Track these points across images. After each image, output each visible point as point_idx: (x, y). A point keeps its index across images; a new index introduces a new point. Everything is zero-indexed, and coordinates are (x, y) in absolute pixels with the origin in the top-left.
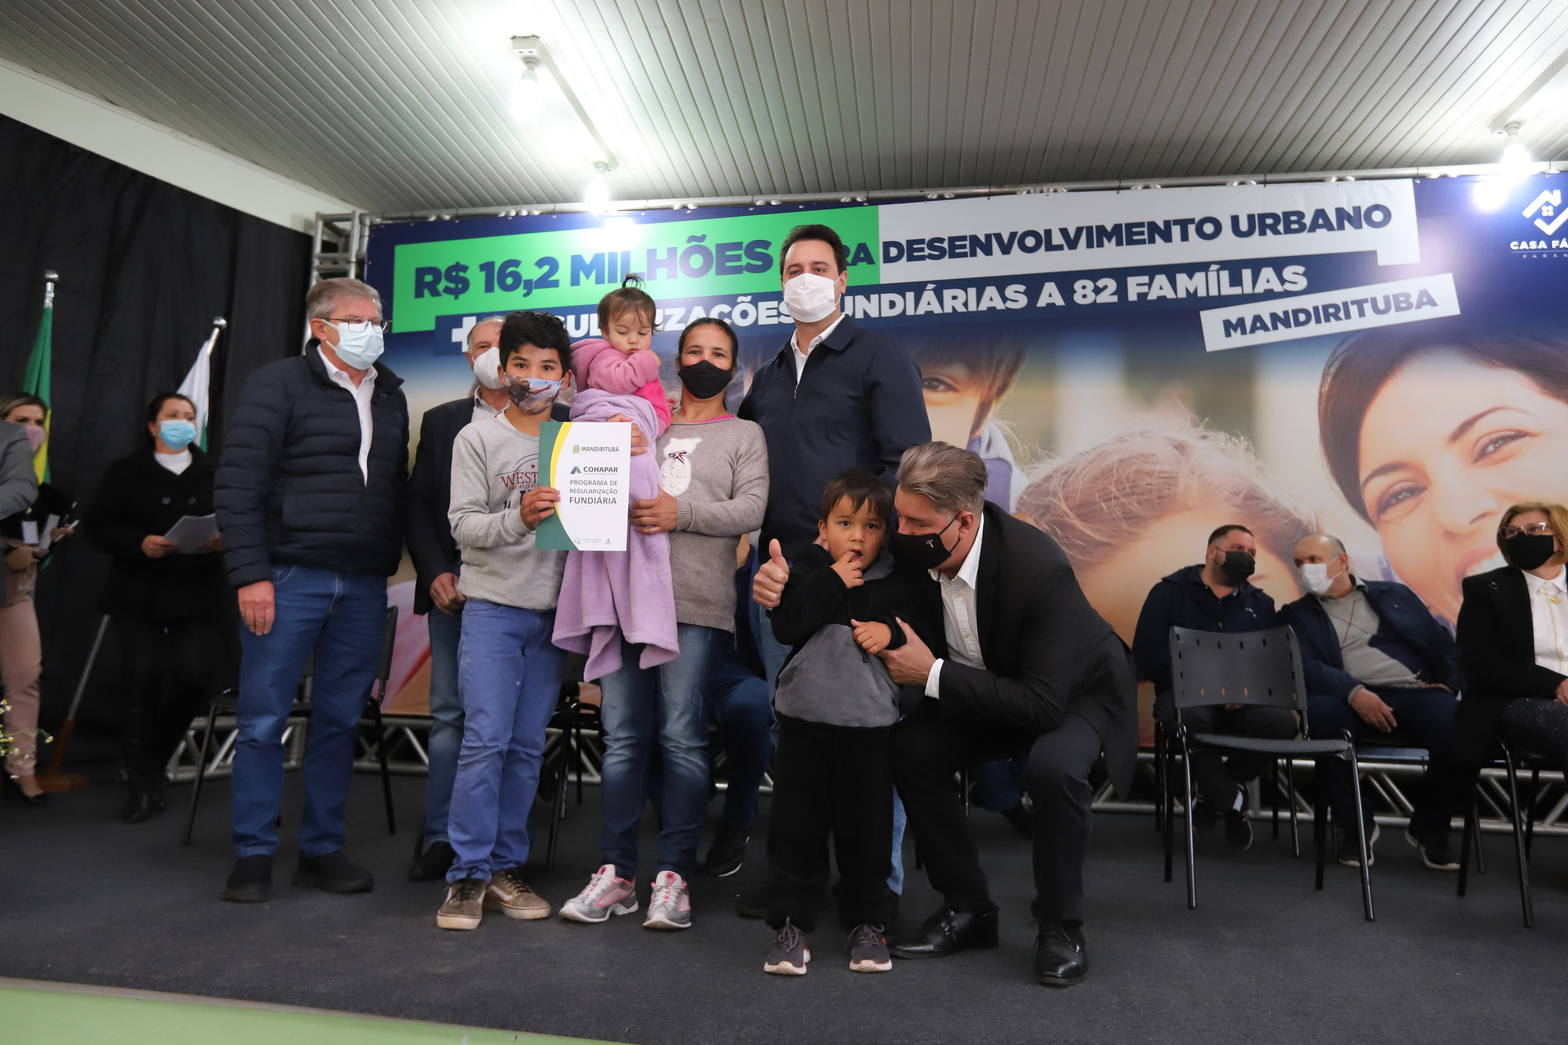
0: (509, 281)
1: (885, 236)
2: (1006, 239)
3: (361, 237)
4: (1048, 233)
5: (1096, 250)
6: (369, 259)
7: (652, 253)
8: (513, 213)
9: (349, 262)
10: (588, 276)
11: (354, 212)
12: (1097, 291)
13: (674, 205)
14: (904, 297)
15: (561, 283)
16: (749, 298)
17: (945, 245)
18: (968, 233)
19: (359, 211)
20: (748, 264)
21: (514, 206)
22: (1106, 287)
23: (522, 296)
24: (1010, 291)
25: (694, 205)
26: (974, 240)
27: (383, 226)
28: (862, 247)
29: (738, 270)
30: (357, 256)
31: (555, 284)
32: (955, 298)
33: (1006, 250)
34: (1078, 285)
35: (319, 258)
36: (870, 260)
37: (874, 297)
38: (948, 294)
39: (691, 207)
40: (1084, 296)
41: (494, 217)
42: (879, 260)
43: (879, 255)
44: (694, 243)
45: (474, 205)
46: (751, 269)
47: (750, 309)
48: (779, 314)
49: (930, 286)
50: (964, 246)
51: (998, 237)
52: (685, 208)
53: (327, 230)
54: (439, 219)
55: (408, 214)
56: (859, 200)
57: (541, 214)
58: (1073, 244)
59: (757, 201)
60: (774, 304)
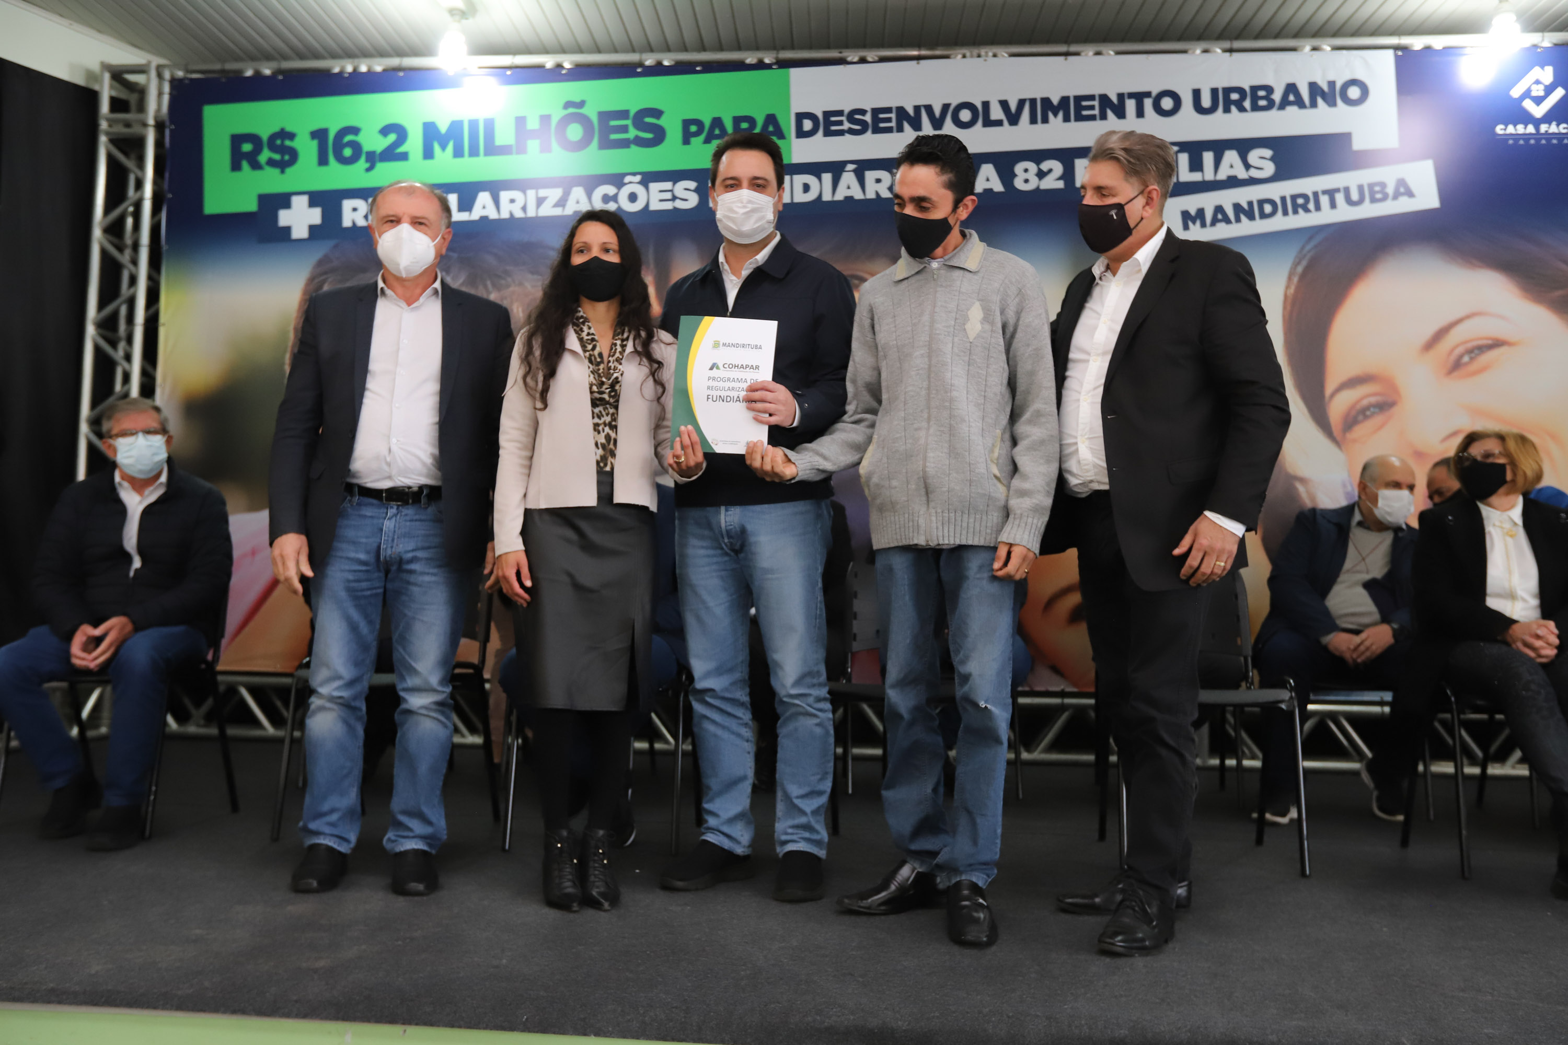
0: (348, 152)
1: (798, 106)
2: (937, 111)
3: (160, 94)
4: (986, 105)
5: (1040, 126)
6: (172, 122)
7: (520, 122)
8: (349, 69)
9: (145, 125)
10: (443, 148)
11: (149, 63)
12: (1041, 175)
13: (546, 62)
14: (820, 179)
15: (411, 156)
16: (638, 178)
17: (868, 118)
18: (894, 104)
20: (637, 137)
21: (350, 60)
22: (1050, 171)
23: (363, 171)
25: (571, 63)
26: (901, 111)
27: (187, 82)
28: (771, 119)
29: (625, 144)
30: (156, 118)
31: (404, 157)
32: (878, 181)
33: (938, 124)
34: (1019, 168)
35: (108, 120)
38: (870, 176)
39: (567, 65)
40: (1026, 181)
41: (326, 74)
42: (790, 133)
43: (790, 128)
44: (571, 110)
45: (302, 57)
46: (640, 142)
47: (640, 190)
48: (674, 198)
49: (850, 167)
50: (889, 120)
51: (929, 108)
52: (559, 66)
53: (116, 84)
54: (258, 74)
55: (217, 66)
56: (767, 61)
57: (384, 70)
58: (1014, 119)
59: (646, 60)
60: (668, 185)
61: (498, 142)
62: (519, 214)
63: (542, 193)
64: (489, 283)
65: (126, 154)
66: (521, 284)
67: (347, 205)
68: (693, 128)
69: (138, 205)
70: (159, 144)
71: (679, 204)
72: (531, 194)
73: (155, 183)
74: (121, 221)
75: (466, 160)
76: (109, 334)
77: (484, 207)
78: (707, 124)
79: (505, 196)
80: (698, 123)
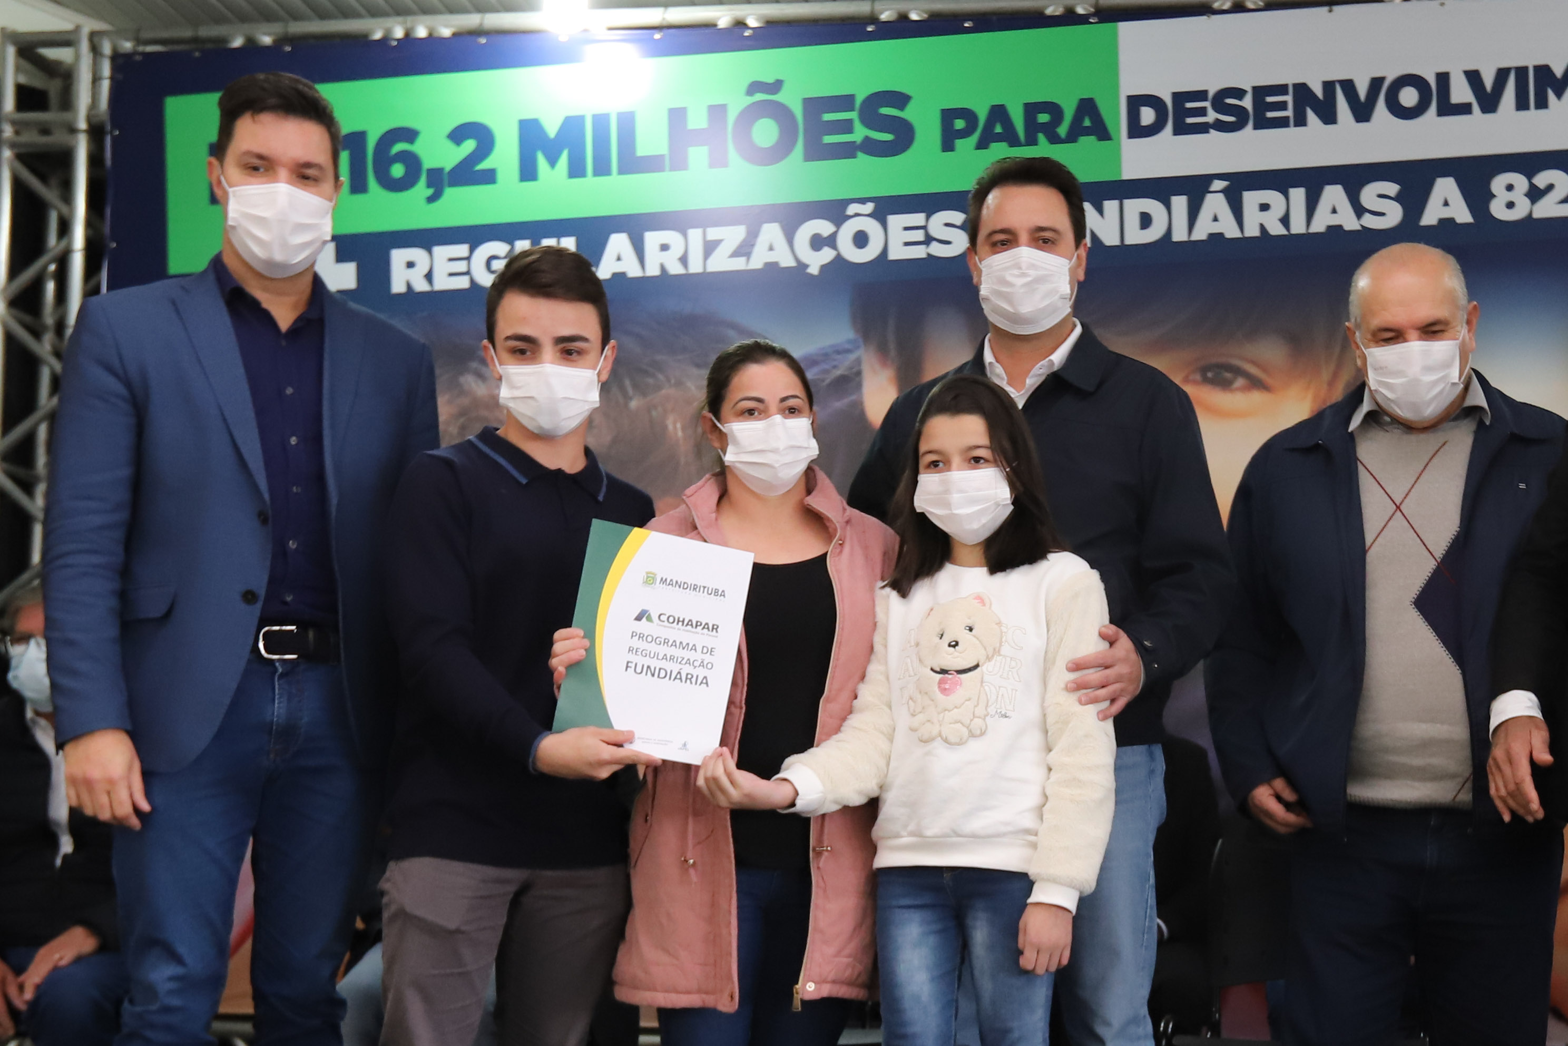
0: (398, 170)
1: (1131, 85)
2: (1362, 91)
3: (96, 80)
4: (1443, 79)
5: (1533, 113)
6: (114, 125)
7: (677, 116)
8: (399, 33)
9: (73, 130)
10: (553, 162)
11: (78, 29)
12: (1535, 194)
13: (719, 18)
14: (1168, 206)
15: (500, 176)
16: (869, 207)
17: (1247, 102)
18: (1290, 78)
19: (89, 25)
20: (867, 139)
21: (400, 19)
22: (1550, 187)
23: (423, 201)
24: (1370, 194)
25: (758, 20)
26: (1302, 91)
27: (138, 58)
28: (1087, 107)
29: (847, 151)
30: (89, 119)
31: (489, 177)
32: (1264, 207)
33: (1362, 112)
34: (1498, 184)
35: (14, 123)
36: (1102, 132)
37: (1111, 206)
38: (1251, 199)
39: (752, 22)
40: (1510, 205)
41: (361, 41)
42: (1119, 131)
43: (1119, 122)
44: (760, 97)
45: (323, 15)
46: (871, 148)
47: (872, 227)
48: (929, 240)
49: (1218, 185)
50: (1282, 106)
51: (1348, 86)
52: (740, 24)
53: (24, 64)
54: (251, 43)
55: (187, 33)
56: (1080, 10)
57: (455, 35)
58: (1489, 102)
59: (882, 13)
60: (918, 219)
61: (642, 149)
62: (675, 269)
63: (713, 233)
64: (627, 383)
65: (43, 178)
66: (679, 384)
67: (399, 256)
68: (960, 124)
69: (63, 261)
70: (95, 161)
71: (937, 250)
72: (695, 235)
73: (89, 224)
74: (36, 287)
75: (590, 181)
76: (21, 472)
77: (619, 259)
78: (982, 116)
79: (652, 239)
80: (968, 114)
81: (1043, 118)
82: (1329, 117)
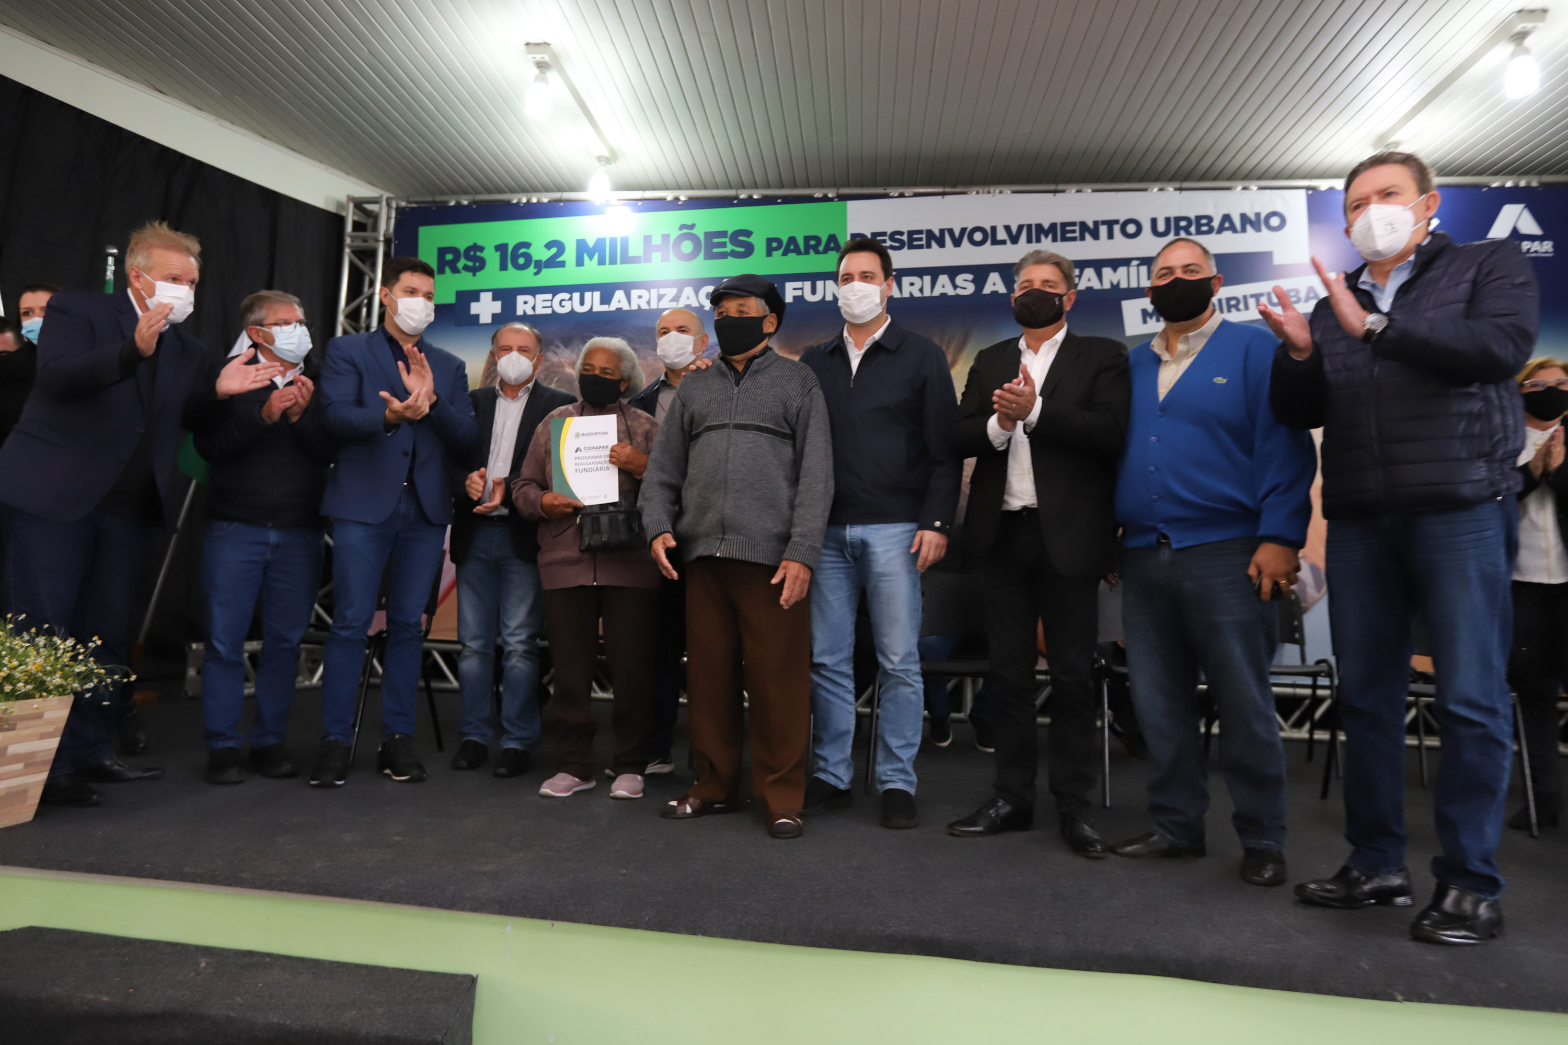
0: (521, 261)
1: (852, 229)
2: (957, 233)
3: (389, 218)
4: (994, 229)
6: (395, 240)
7: (648, 239)
8: (524, 200)
9: (377, 241)
10: (591, 258)
11: (381, 196)
13: (667, 196)
15: (567, 264)
17: (905, 238)
18: (924, 227)
19: (386, 195)
20: (733, 251)
21: (525, 194)
23: (532, 275)
24: (959, 279)
25: (685, 197)
26: (930, 233)
27: (408, 209)
28: (832, 238)
29: (724, 256)
30: (385, 236)
31: (562, 264)
32: (912, 284)
33: (957, 243)
35: (351, 237)
38: (906, 280)
39: (683, 198)
41: (508, 203)
44: (685, 231)
45: (489, 192)
46: (734, 254)
50: (921, 239)
51: (951, 231)
52: (677, 199)
53: (357, 211)
54: (458, 204)
55: (430, 199)
56: (830, 195)
57: (549, 201)
58: (1015, 239)
59: (741, 195)
61: (631, 254)
62: (644, 306)
63: (662, 291)
65: (363, 262)
67: (520, 299)
68: (775, 245)
69: (371, 298)
70: (387, 255)
72: (654, 292)
74: (357, 310)
75: (607, 267)
77: (619, 302)
78: (785, 241)
79: (634, 293)
80: (779, 241)
81: (813, 243)
82: (942, 244)
